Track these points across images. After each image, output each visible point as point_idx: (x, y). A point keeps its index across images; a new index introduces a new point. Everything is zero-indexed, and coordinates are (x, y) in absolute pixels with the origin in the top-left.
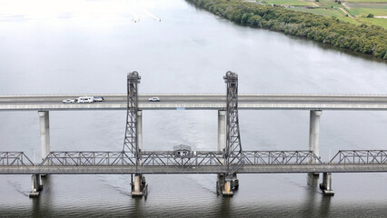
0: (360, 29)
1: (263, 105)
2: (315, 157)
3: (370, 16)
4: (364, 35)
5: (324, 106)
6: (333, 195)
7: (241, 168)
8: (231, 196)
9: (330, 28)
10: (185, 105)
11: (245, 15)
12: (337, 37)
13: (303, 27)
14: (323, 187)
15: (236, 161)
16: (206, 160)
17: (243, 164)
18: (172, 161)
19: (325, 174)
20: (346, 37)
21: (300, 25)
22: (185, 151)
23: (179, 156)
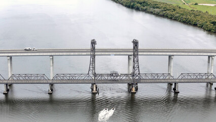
0: (191, 12)
1: (148, 54)
2: (171, 76)
3: (196, 4)
4: (193, 15)
5: (175, 54)
6: (179, 92)
7: (139, 81)
8: (135, 93)
9: (176, 12)
10: (114, 54)
11: (132, 4)
12: (179, 16)
13: (162, 11)
14: (175, 89)
15: (137, 78)
16: (124, 78)
17: (140, 79)
18: (109, 78)
19: (175, 84)
20: (184, 17)
21: (161, 10)
22: (115, 74)
23: (113, 76)
